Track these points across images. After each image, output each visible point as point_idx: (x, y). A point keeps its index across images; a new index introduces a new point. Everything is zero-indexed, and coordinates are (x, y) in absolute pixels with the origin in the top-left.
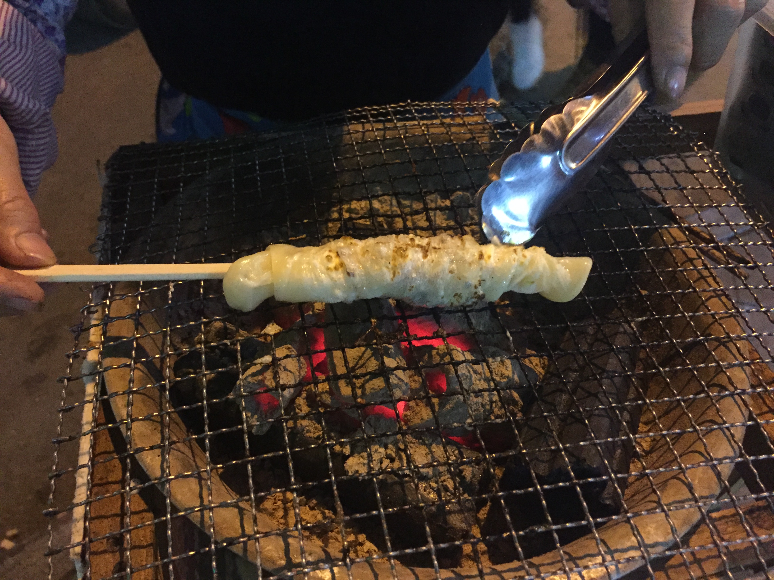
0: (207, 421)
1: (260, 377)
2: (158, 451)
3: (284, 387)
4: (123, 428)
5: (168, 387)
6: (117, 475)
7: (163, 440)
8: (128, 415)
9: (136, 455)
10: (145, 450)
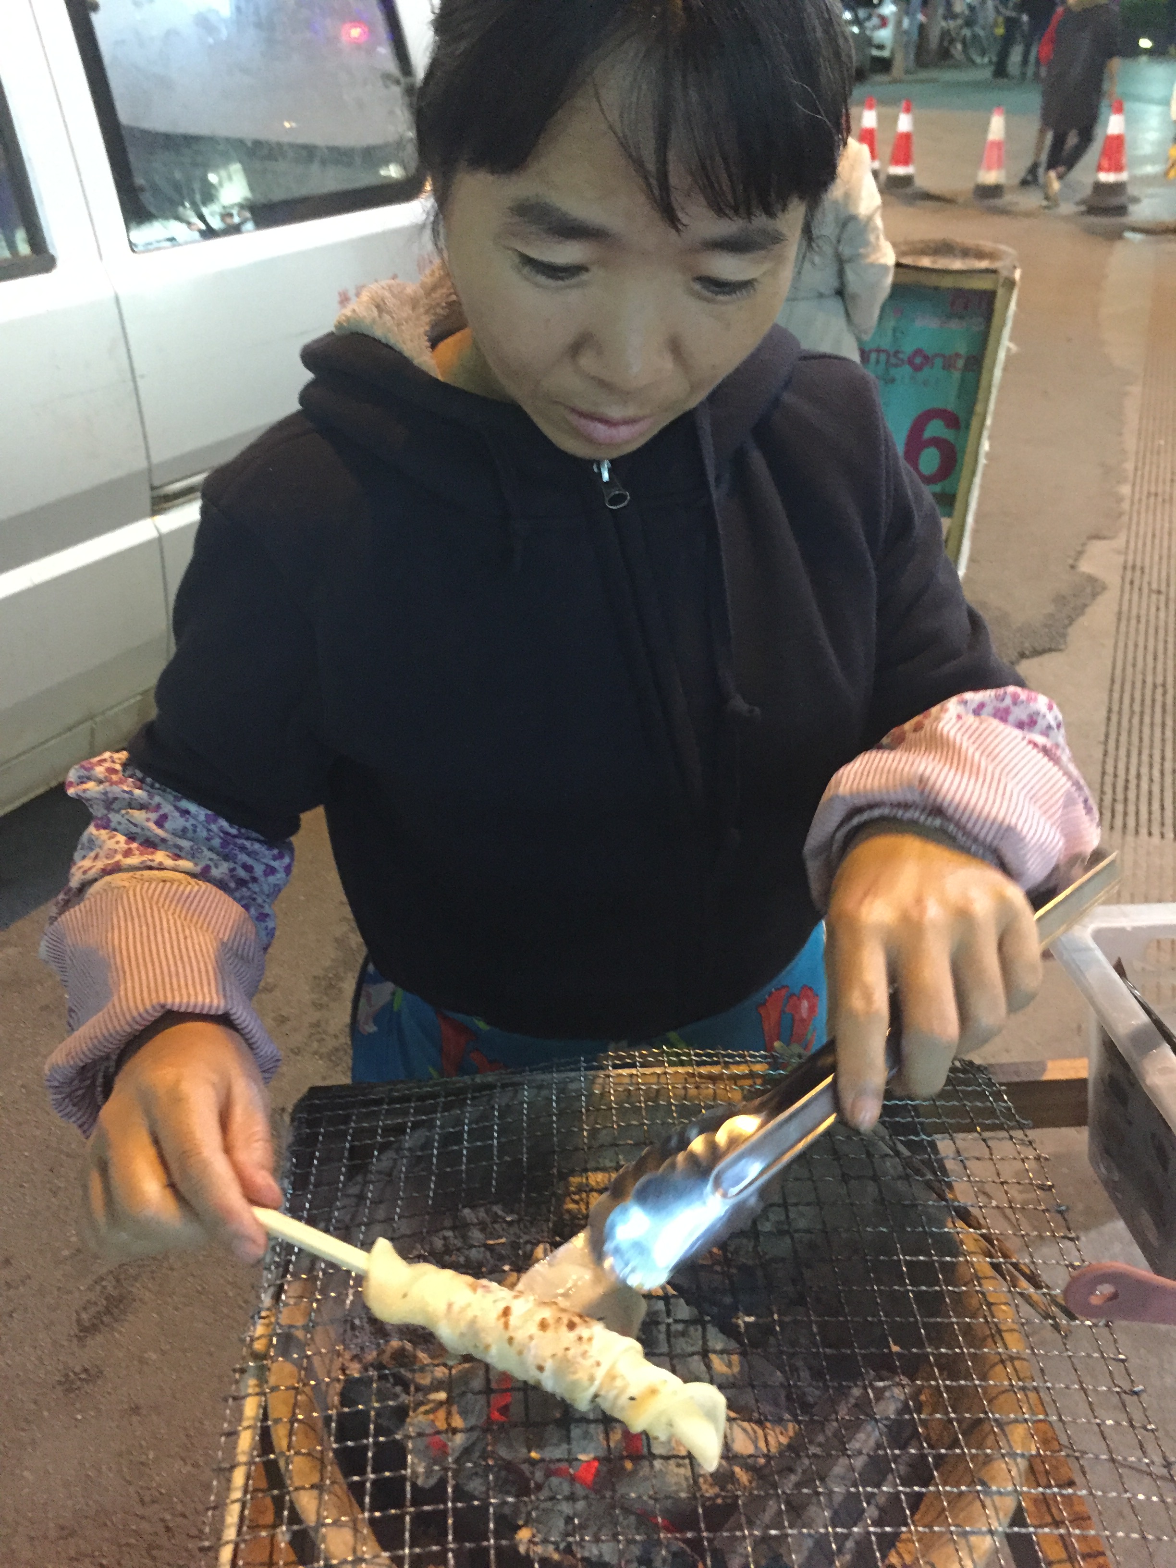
0: (370, 1462)
1: (431, 1416)
2: (315, 1493)
3: (455, 1431)
4: (282, 1463)
5: (334, 1418)
6: (269, 1518)
7: (322, 1479)
8: (289, 1448)
9: (294, 1495)
10: (303, 1488)
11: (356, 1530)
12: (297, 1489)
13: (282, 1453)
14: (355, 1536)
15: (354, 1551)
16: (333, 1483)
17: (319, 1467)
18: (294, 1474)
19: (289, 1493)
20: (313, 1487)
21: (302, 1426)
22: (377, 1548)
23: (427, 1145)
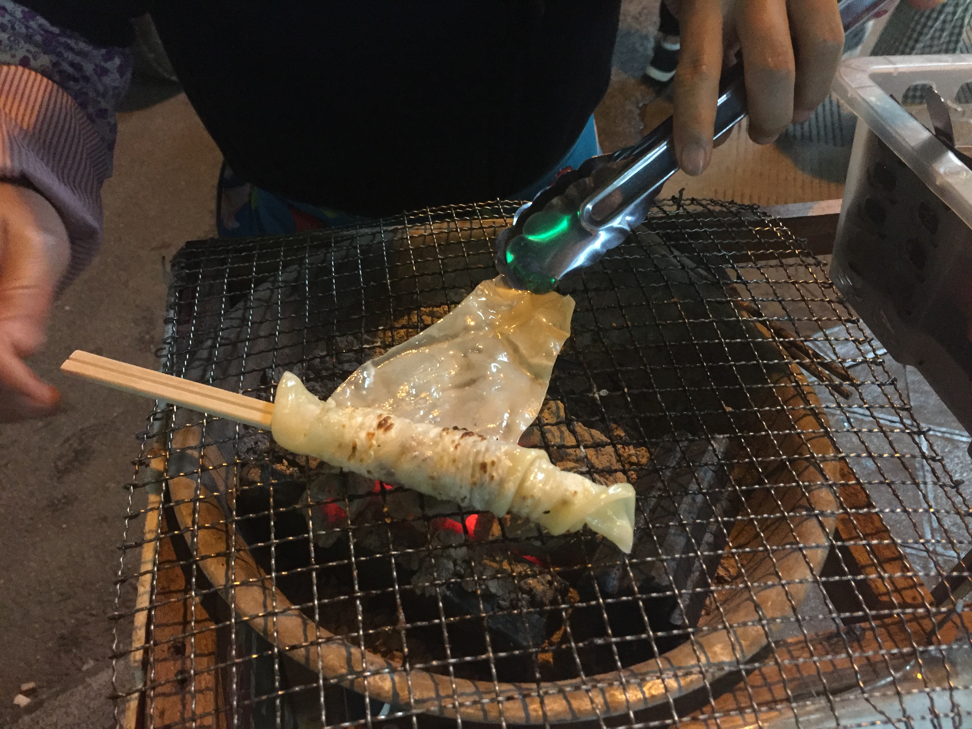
0: (273, 530)
2: (222, 560)
5: (234, 495)
6: (181, 584)
7: (228, 547)
8: (194, 523)
9: (201, 563)
10: (211, 557)
11: (264, 588)
12: (203, 558)
13: (187, 529)
14: (264, 593)
15: (265, 606)
16: (238, 550)
17: (224, 538)
18: (200, 546)
19: (196, 562)
20: (218, 555)
21: (204, 505)
22: (287, 603)
23: (300, 277)
